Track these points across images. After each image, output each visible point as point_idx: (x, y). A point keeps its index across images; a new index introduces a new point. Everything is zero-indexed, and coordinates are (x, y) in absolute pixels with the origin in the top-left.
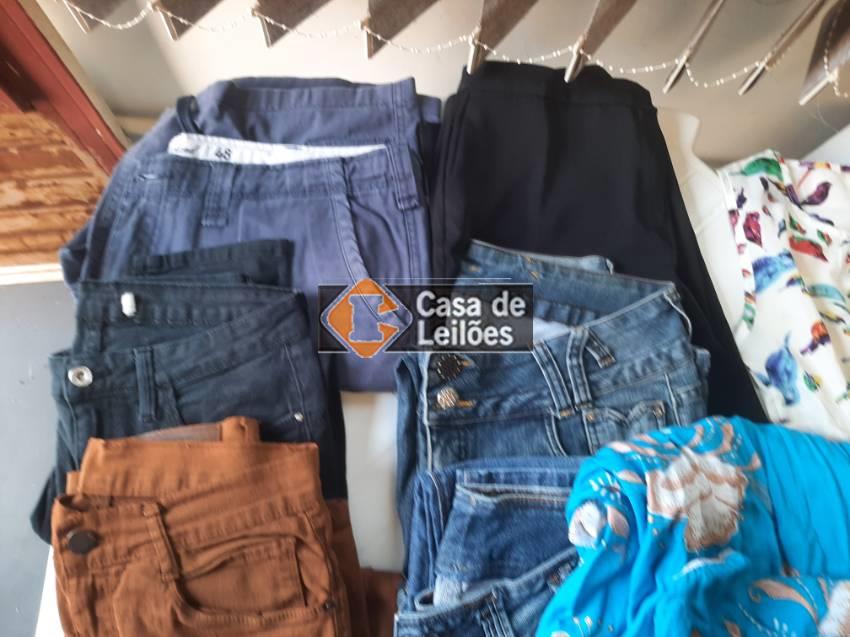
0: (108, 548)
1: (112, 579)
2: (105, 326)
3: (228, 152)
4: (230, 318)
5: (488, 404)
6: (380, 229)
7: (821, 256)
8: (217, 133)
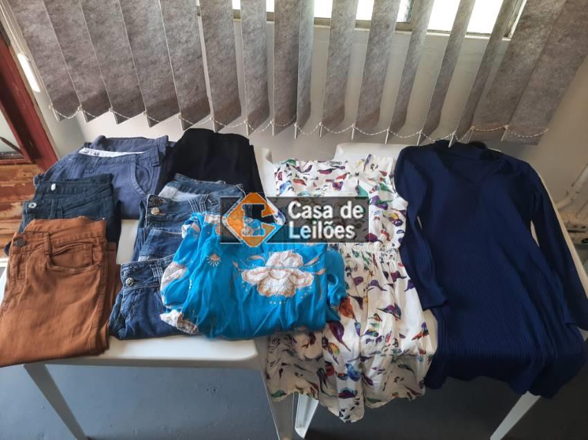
0: (29, 246)
1: (28, 256)
2: (44, 194)
3: (98, 154)
4: (86, 190)
5: (171, 215)
6: (145, 172)
7: (304, 183)
8: (97, 149)
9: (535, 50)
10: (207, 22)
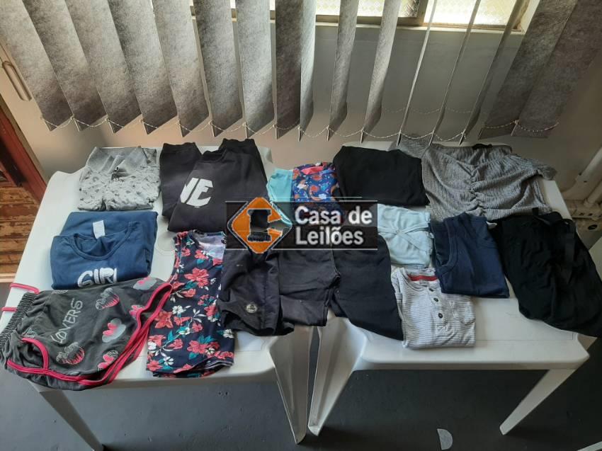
9: (547, 46)
10: (203, 27)
